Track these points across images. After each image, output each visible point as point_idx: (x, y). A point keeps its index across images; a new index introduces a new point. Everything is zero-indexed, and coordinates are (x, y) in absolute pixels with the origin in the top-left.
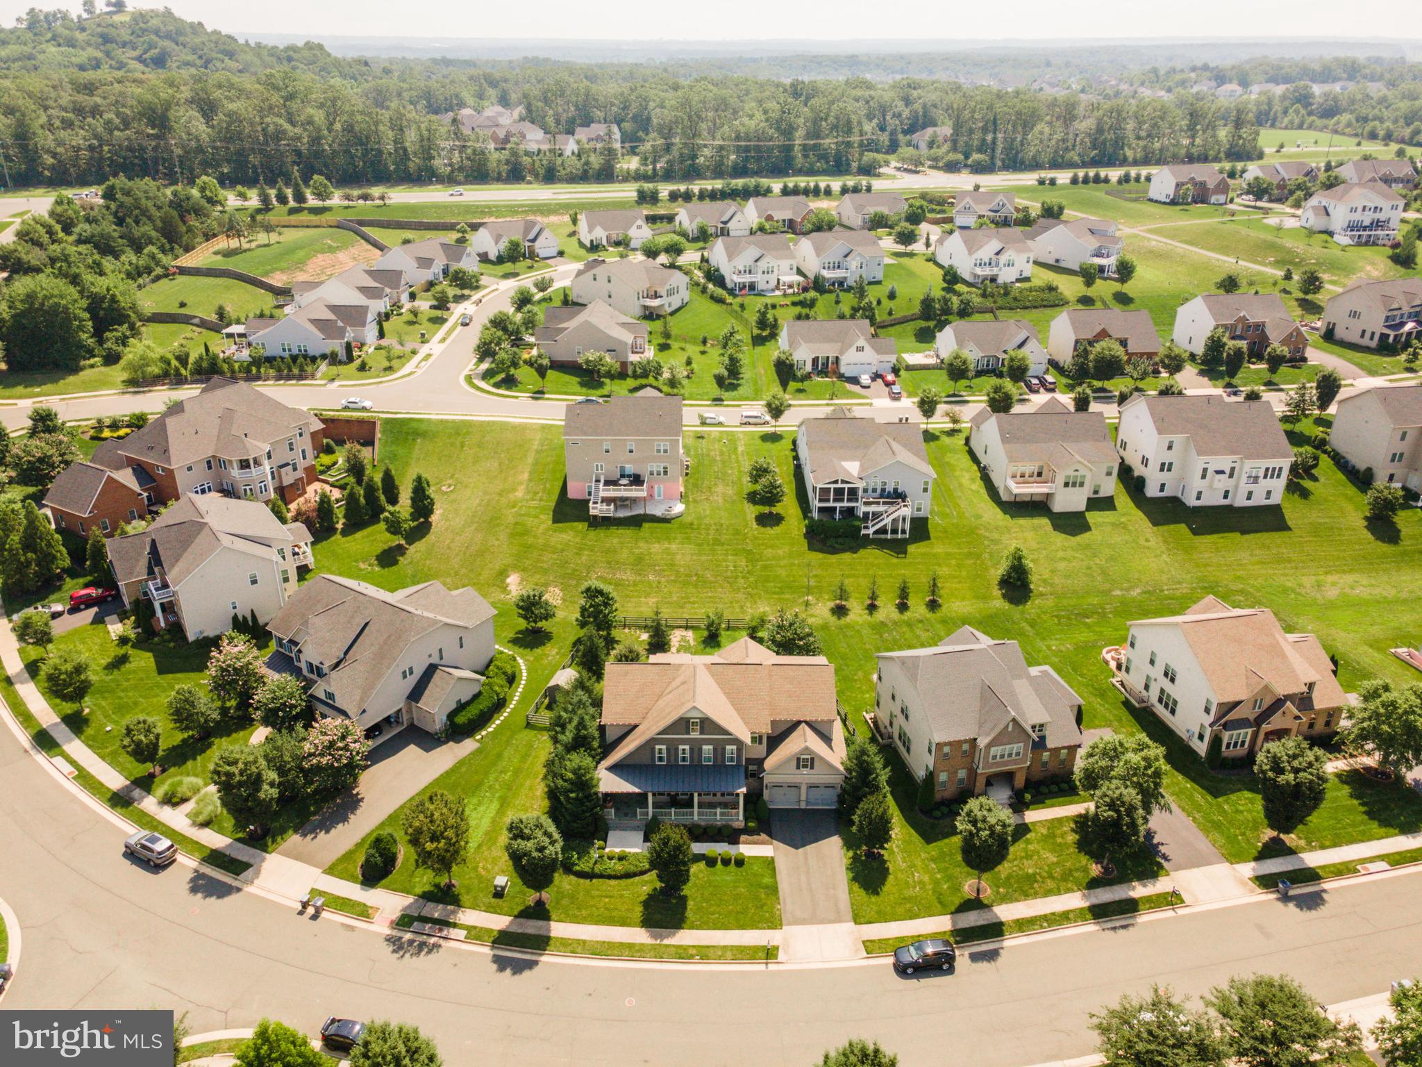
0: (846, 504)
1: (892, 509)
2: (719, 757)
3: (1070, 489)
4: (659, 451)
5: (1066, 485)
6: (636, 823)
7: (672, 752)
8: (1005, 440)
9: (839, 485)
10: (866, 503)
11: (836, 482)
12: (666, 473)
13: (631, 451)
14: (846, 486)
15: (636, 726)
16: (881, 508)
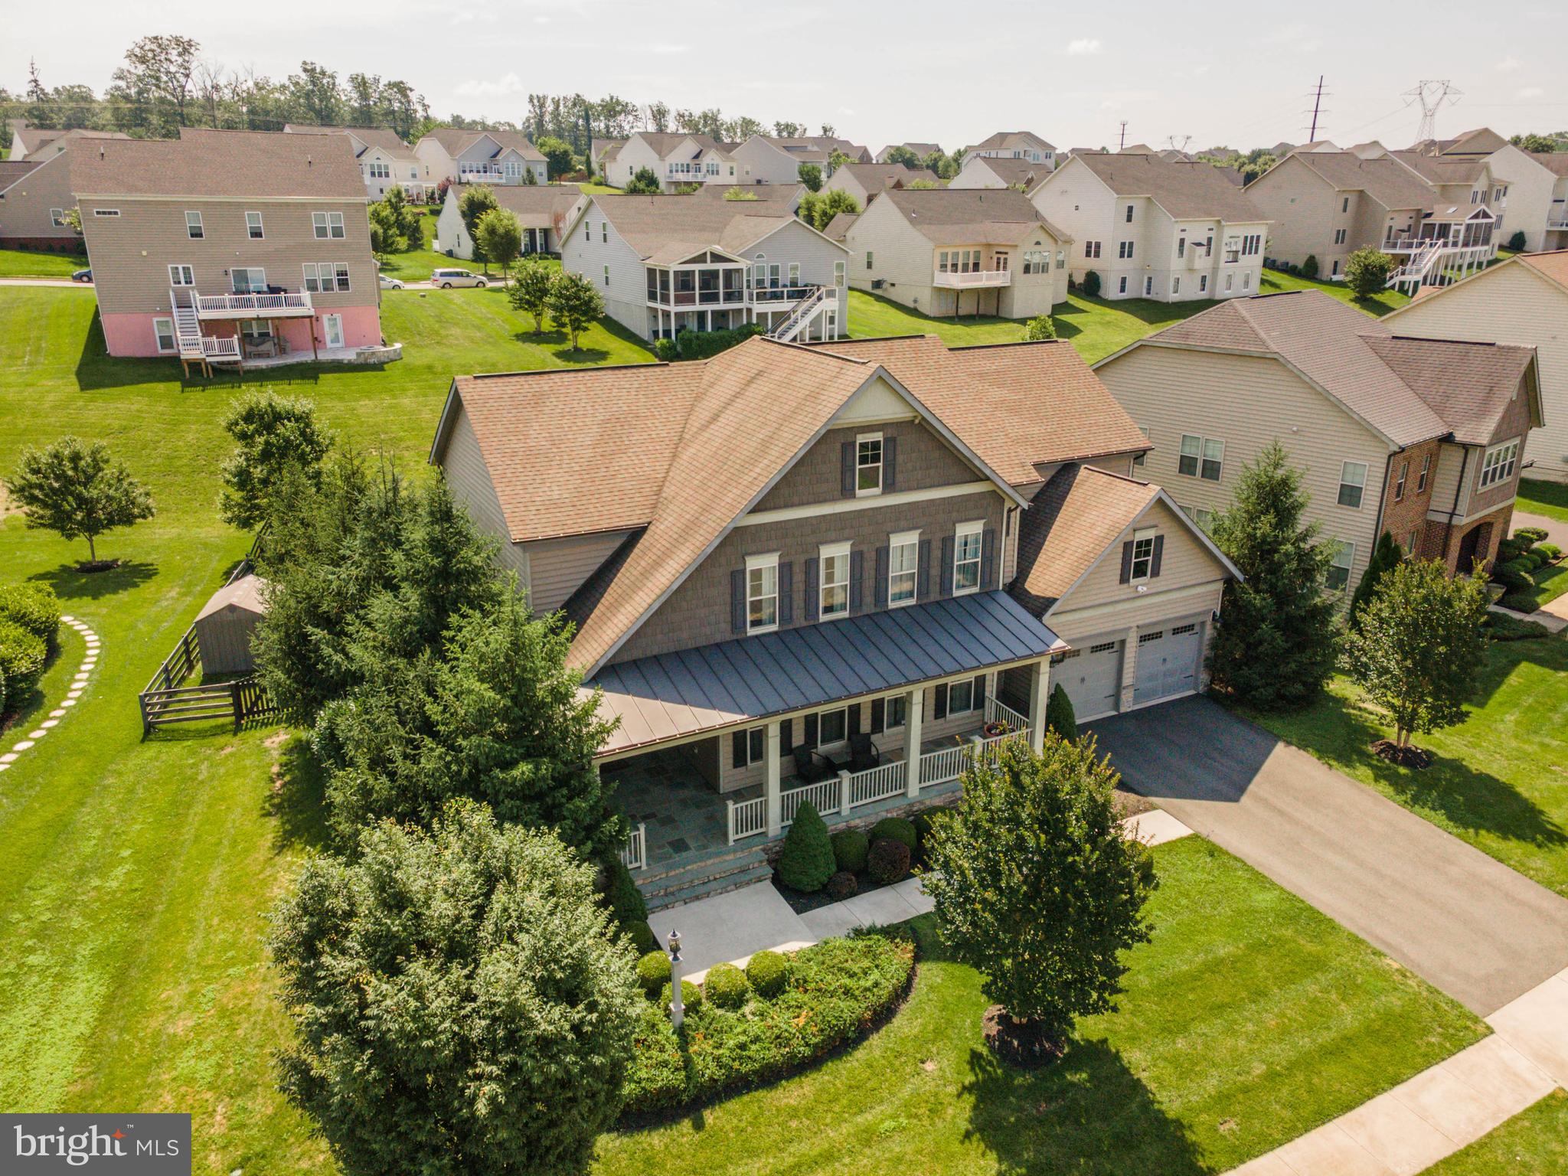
0: (722, 306)
1: (805, 305)
2: (935, 572)
3: (1031, 276)
4: (321, 232)
5: (1027, 269)
6: (730, 860)
7: (799, 577)
8: (912, 221)
9: (709, 266)
10: (761, 297)
11: (701, 258)
12: (343, 283)
13: (257, 234)
14: (721, 267)
15: (635, 534)
16: (785, 306)
